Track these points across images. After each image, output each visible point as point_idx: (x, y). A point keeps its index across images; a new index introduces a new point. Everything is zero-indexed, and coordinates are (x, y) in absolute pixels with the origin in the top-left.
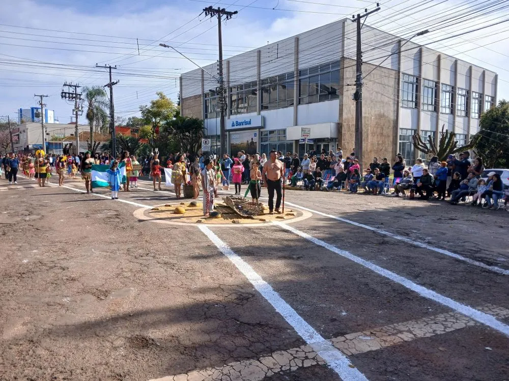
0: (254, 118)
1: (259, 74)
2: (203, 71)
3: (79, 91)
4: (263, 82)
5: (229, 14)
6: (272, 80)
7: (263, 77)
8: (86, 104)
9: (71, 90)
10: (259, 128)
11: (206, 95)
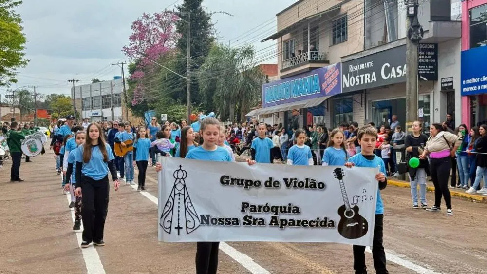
0: (99, 111)
1: (101, 94)
2: (81, 88)
3: (15, 94)
4: (103, 96)
5: (77, 81)
6: (105, 96)
7: (102, 95)
8: (18, 100)
9: (11, 93)
10: (101, 116)
11: (83, 99)
